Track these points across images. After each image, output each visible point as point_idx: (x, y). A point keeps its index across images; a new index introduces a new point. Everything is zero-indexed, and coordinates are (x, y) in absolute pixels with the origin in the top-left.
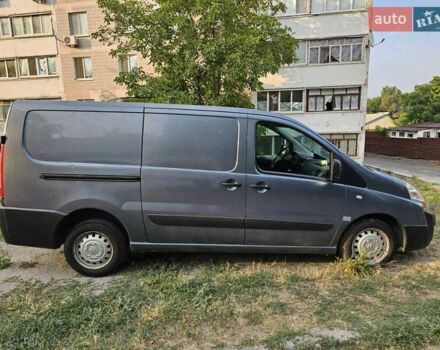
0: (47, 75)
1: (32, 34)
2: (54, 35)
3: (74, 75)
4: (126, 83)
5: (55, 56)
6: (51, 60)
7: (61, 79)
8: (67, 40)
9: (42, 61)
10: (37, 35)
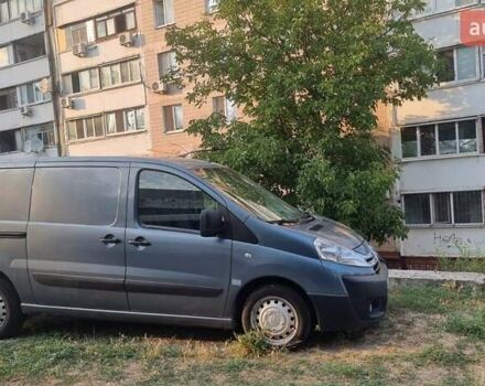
0: (135, 131)
1: (120, 84)
2: (142, 82)
3: (162, 128)
4: (202, 133)
5: (143, 107)
6: (140, 112)
7: (149, 134)
8: (155, 86)
9: (130, 114)
10: (125, 83)
